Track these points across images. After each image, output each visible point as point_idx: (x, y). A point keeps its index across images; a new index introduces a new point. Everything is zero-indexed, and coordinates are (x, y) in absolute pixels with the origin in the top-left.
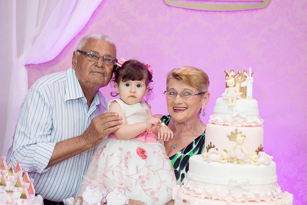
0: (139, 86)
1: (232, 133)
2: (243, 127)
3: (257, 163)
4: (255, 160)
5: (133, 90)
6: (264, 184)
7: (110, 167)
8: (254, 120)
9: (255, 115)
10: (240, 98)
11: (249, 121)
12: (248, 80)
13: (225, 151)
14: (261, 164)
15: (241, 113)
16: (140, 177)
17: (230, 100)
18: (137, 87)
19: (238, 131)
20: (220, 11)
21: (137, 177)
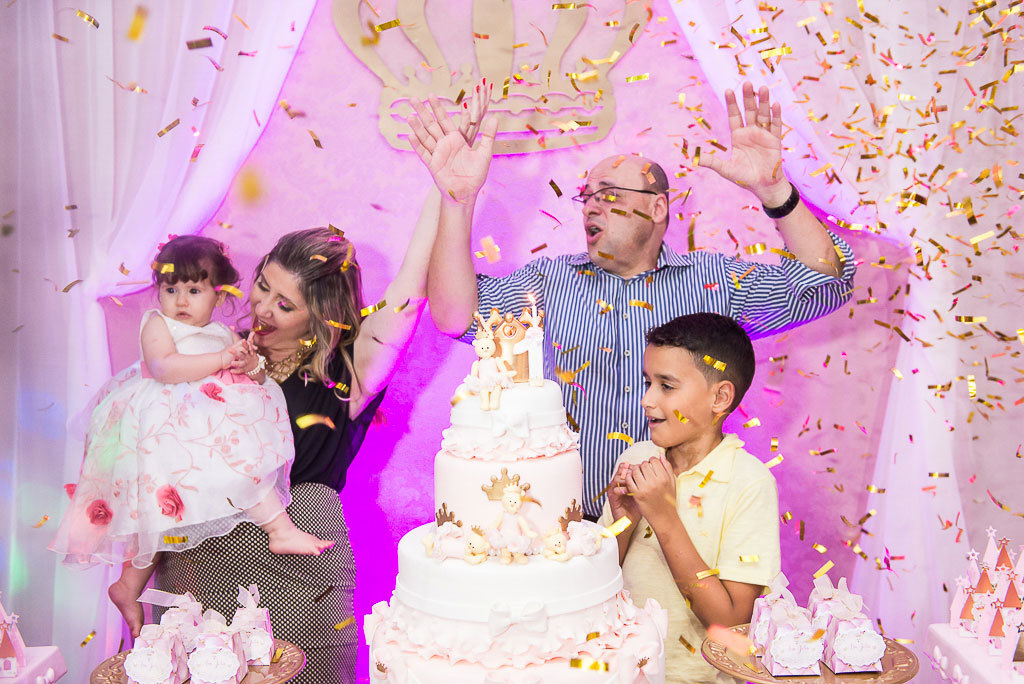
0: (193, 291)
1: (494, 481)
2: (521, 463)
3: (563, 556)
4: (558, 550)
5: (181, 302)
6: (586, 609)
7: (150, 431)
8: (552, 439)
9: (553, 426)
10: (511, 385)
11: (537, 444)
12: (529, 337)
13: (477, 531)
14: (574, 556)
15: (515, 426)
16: (218, 440)
17: (485, 393)
18: (189, 294)
19: (510, 475)
20: (509, 156)
21: (210, 441)
